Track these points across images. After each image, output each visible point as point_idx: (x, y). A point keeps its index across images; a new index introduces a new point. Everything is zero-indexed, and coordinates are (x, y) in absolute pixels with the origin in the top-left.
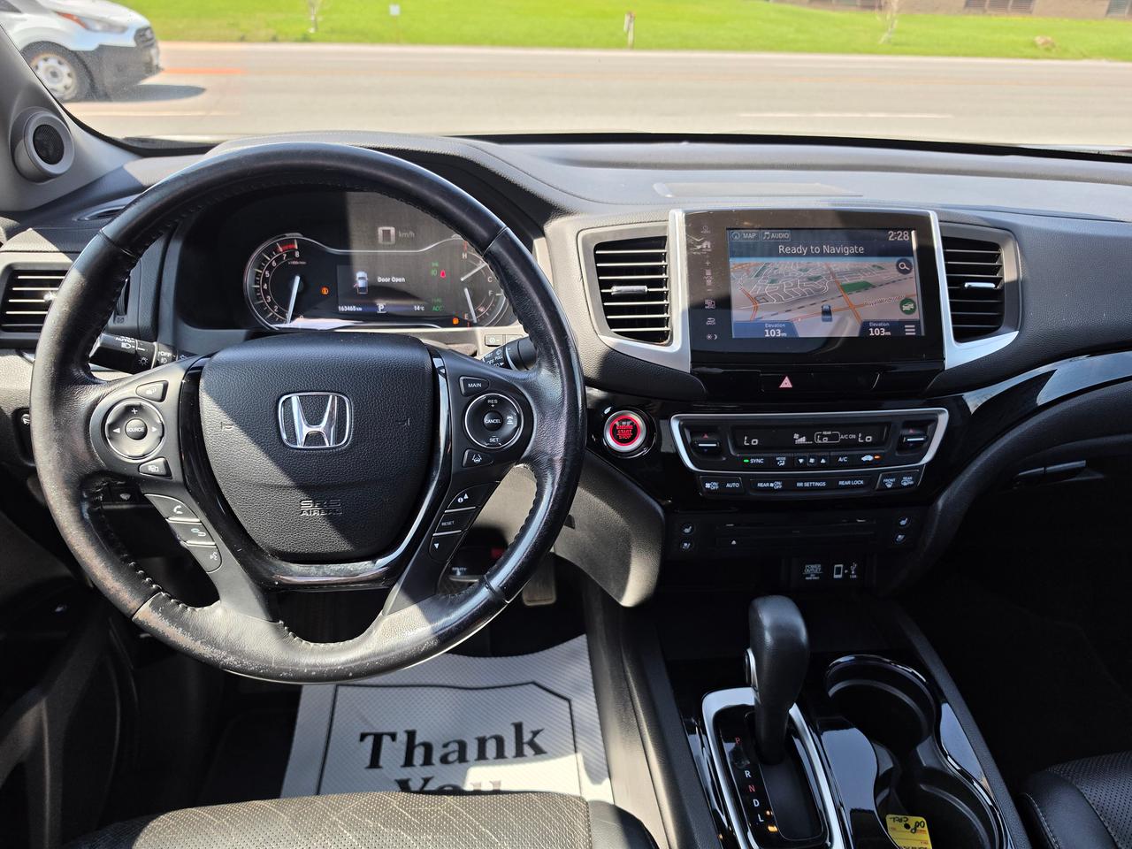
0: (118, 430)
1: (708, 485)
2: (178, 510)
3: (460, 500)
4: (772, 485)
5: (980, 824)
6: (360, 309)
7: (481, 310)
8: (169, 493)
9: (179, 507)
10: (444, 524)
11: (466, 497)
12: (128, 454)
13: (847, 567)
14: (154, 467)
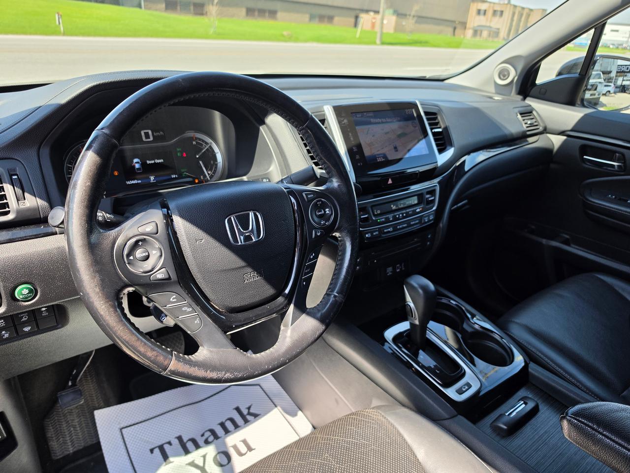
0: (131, 258)
1: (367, 236)
2: (173, 299)
3: (312, 257)
4: (389, 230)
5: (496, 346)
6: (140, 181)
7: (209, 172)
8: (168, 290)
9: (174, 297)
10: (306, 271)
11: (314, 255)
12: (142, 271)
13: (401, 265)
14: (161, 275)
